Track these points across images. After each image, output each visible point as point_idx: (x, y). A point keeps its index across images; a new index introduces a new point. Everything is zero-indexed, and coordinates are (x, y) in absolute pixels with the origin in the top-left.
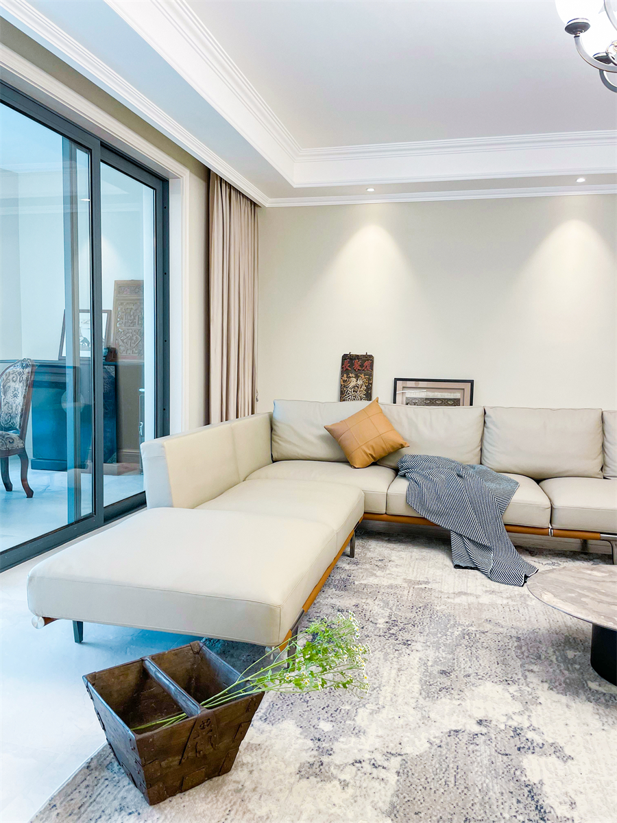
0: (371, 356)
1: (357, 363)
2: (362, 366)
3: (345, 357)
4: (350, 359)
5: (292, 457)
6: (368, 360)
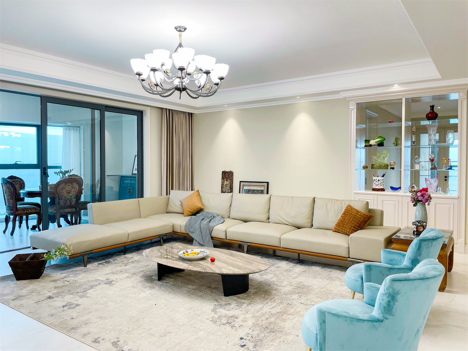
0: (232, 172)
1: (227, 174)
2: (228, 176)
4: (225, 173)
5: (172, 212)
6: (231, 173)
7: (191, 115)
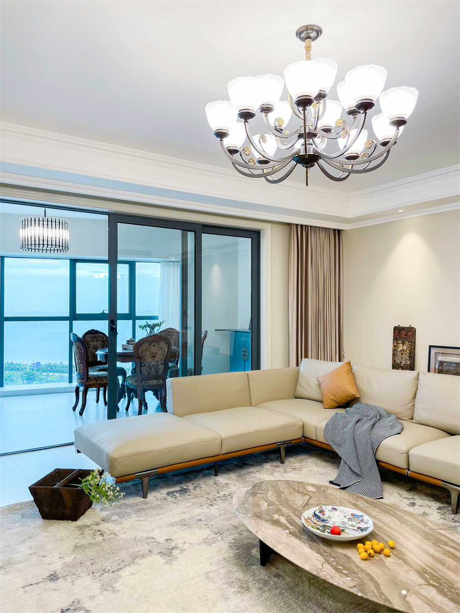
0: (413, 328)
1: (403, 333)
2: (406, 335)
3: (395, 328)
4: (399, 330)
5: (303, 397)
6: (410, 331)
7: (338, 232)
